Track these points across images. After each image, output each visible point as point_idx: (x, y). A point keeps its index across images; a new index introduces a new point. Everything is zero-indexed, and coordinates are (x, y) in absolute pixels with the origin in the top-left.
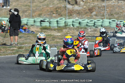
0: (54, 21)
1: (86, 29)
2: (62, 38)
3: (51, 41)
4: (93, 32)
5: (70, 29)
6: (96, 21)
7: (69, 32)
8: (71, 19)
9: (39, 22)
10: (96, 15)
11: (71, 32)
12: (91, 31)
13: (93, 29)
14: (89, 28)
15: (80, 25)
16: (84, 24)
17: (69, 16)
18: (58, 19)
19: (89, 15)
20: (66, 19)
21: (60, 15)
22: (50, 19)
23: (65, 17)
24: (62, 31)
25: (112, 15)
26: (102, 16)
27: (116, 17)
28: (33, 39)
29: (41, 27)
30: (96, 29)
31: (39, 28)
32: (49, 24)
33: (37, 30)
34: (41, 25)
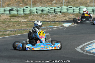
0: (21, 9)
1: (47, 15)
2: (26, 24)
3: (17, 26)
4: (54, 18)
5: (34, 15)
6: (55, 8)
7: (34, 18)
8: (35, 7)
9: (9, 11)
10: (56, 3)
11: (35, 18)
12: (52, 17)
13: (54, 15)
14: (51, 14)
15: (43, 12)
16: (46, 11)
17: (33, 5)
18: (24, 8)
19: (50, 3)
20: (30, 7)
21: (26, 4)
22: (17, 8)
23: (30, 5)
24: (27, 17)
25: (69, 3)
26: (61, 4)
27: (73, 4)
28: (2, 26)
29: (10, 15)
30: (56, 14)
31: (8, 16)
32: (17, 12)
33: (7, 17)
34: (10, 13)
